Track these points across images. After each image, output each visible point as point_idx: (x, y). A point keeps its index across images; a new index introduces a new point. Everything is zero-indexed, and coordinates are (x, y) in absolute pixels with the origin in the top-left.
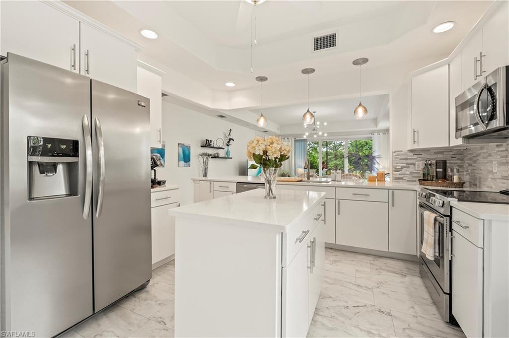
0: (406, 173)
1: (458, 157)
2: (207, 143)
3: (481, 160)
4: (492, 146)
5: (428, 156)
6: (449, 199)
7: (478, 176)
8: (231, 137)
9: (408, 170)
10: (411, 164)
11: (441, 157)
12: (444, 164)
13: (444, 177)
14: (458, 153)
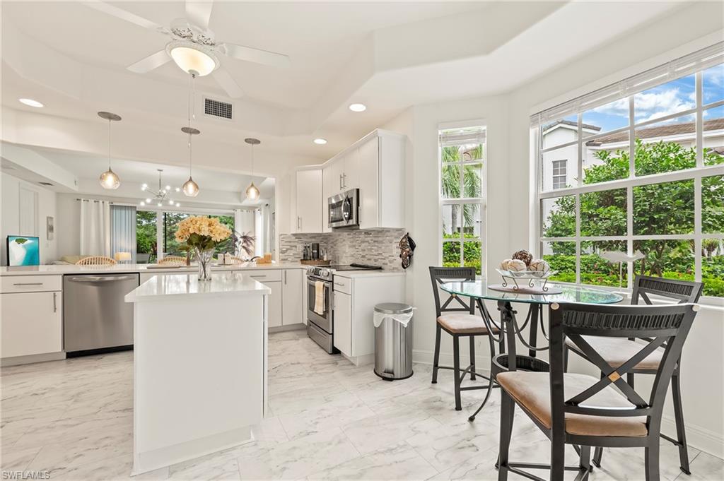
0: (290, 254)
1: (325, 241)
3: (339, 244)
4: (345, 234)
5: (306, 240)
6: (332, 270)
7: (337, 255)
9: (292, 251)
10: (294, 246)
11: (314, 241)
12: (317, 246)
13: (317, 257)
14: (325, 237)
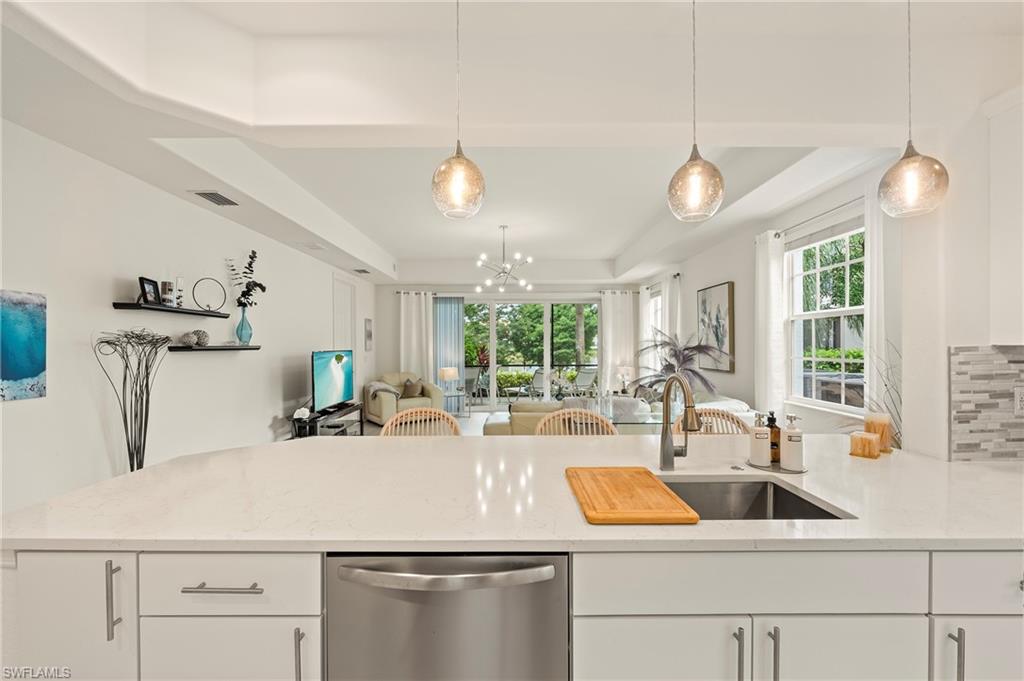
0: (990, 427)
2: (144, 293)
8: (256, 277)
10: (1002, 395)
